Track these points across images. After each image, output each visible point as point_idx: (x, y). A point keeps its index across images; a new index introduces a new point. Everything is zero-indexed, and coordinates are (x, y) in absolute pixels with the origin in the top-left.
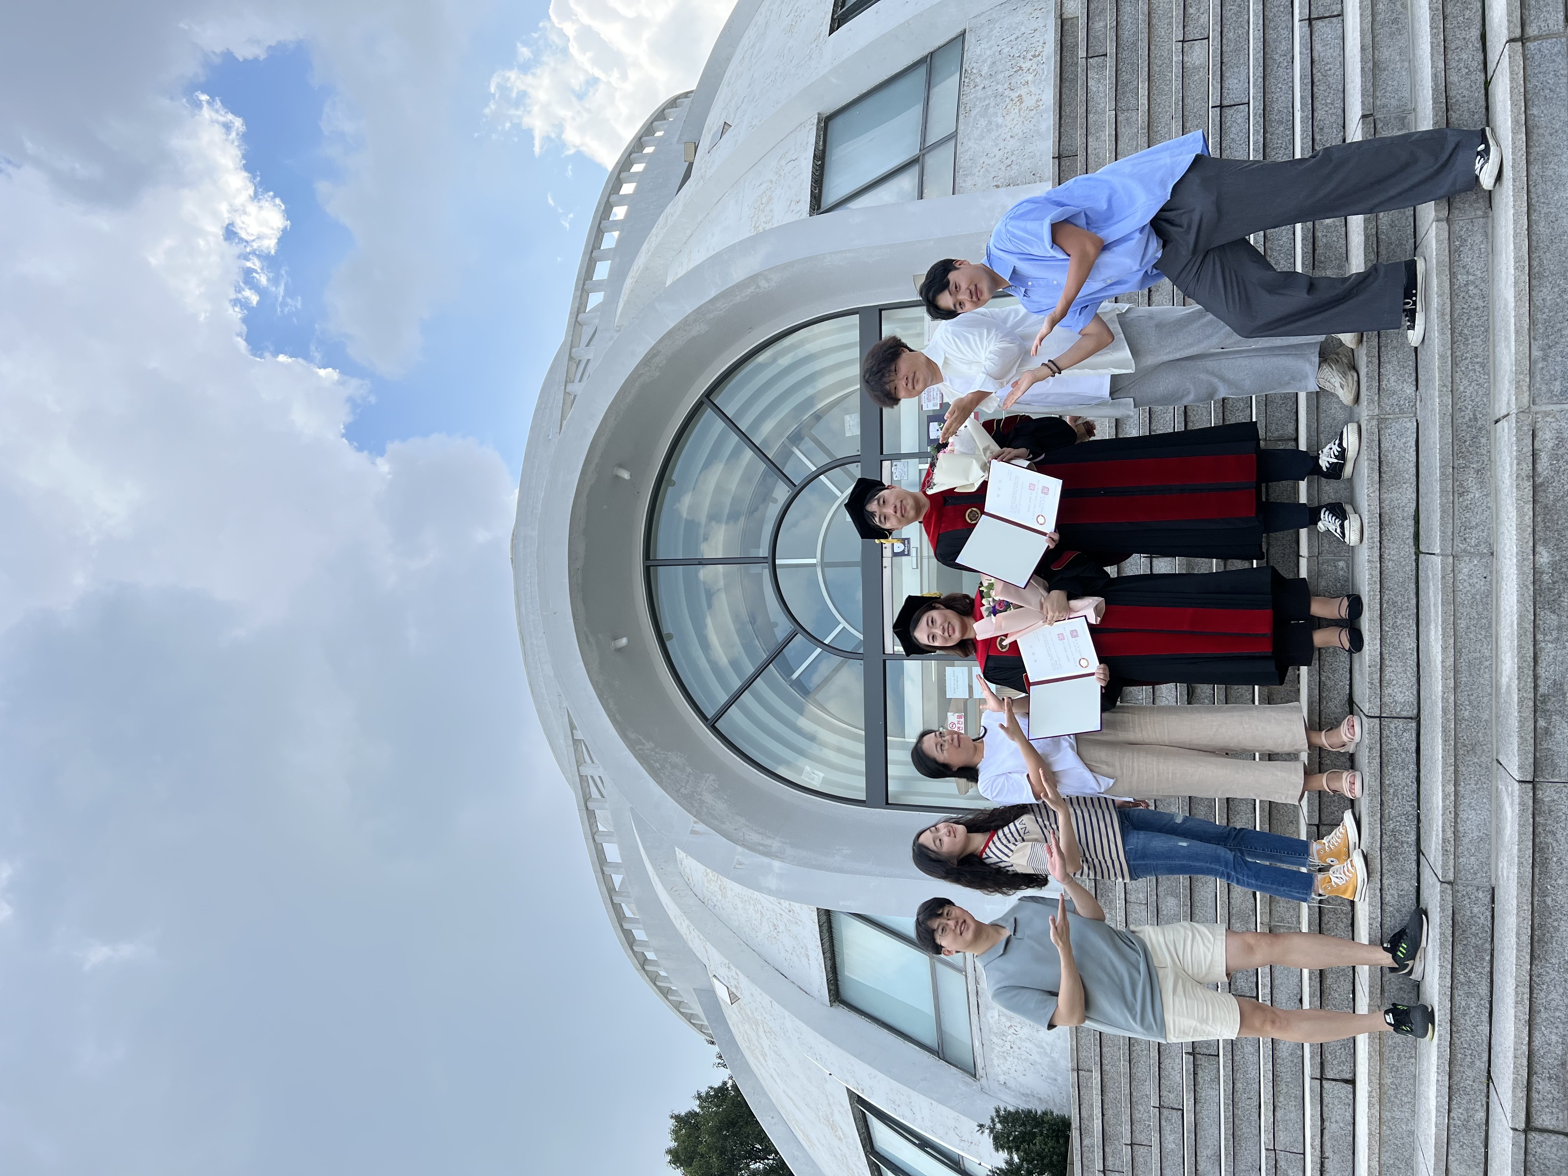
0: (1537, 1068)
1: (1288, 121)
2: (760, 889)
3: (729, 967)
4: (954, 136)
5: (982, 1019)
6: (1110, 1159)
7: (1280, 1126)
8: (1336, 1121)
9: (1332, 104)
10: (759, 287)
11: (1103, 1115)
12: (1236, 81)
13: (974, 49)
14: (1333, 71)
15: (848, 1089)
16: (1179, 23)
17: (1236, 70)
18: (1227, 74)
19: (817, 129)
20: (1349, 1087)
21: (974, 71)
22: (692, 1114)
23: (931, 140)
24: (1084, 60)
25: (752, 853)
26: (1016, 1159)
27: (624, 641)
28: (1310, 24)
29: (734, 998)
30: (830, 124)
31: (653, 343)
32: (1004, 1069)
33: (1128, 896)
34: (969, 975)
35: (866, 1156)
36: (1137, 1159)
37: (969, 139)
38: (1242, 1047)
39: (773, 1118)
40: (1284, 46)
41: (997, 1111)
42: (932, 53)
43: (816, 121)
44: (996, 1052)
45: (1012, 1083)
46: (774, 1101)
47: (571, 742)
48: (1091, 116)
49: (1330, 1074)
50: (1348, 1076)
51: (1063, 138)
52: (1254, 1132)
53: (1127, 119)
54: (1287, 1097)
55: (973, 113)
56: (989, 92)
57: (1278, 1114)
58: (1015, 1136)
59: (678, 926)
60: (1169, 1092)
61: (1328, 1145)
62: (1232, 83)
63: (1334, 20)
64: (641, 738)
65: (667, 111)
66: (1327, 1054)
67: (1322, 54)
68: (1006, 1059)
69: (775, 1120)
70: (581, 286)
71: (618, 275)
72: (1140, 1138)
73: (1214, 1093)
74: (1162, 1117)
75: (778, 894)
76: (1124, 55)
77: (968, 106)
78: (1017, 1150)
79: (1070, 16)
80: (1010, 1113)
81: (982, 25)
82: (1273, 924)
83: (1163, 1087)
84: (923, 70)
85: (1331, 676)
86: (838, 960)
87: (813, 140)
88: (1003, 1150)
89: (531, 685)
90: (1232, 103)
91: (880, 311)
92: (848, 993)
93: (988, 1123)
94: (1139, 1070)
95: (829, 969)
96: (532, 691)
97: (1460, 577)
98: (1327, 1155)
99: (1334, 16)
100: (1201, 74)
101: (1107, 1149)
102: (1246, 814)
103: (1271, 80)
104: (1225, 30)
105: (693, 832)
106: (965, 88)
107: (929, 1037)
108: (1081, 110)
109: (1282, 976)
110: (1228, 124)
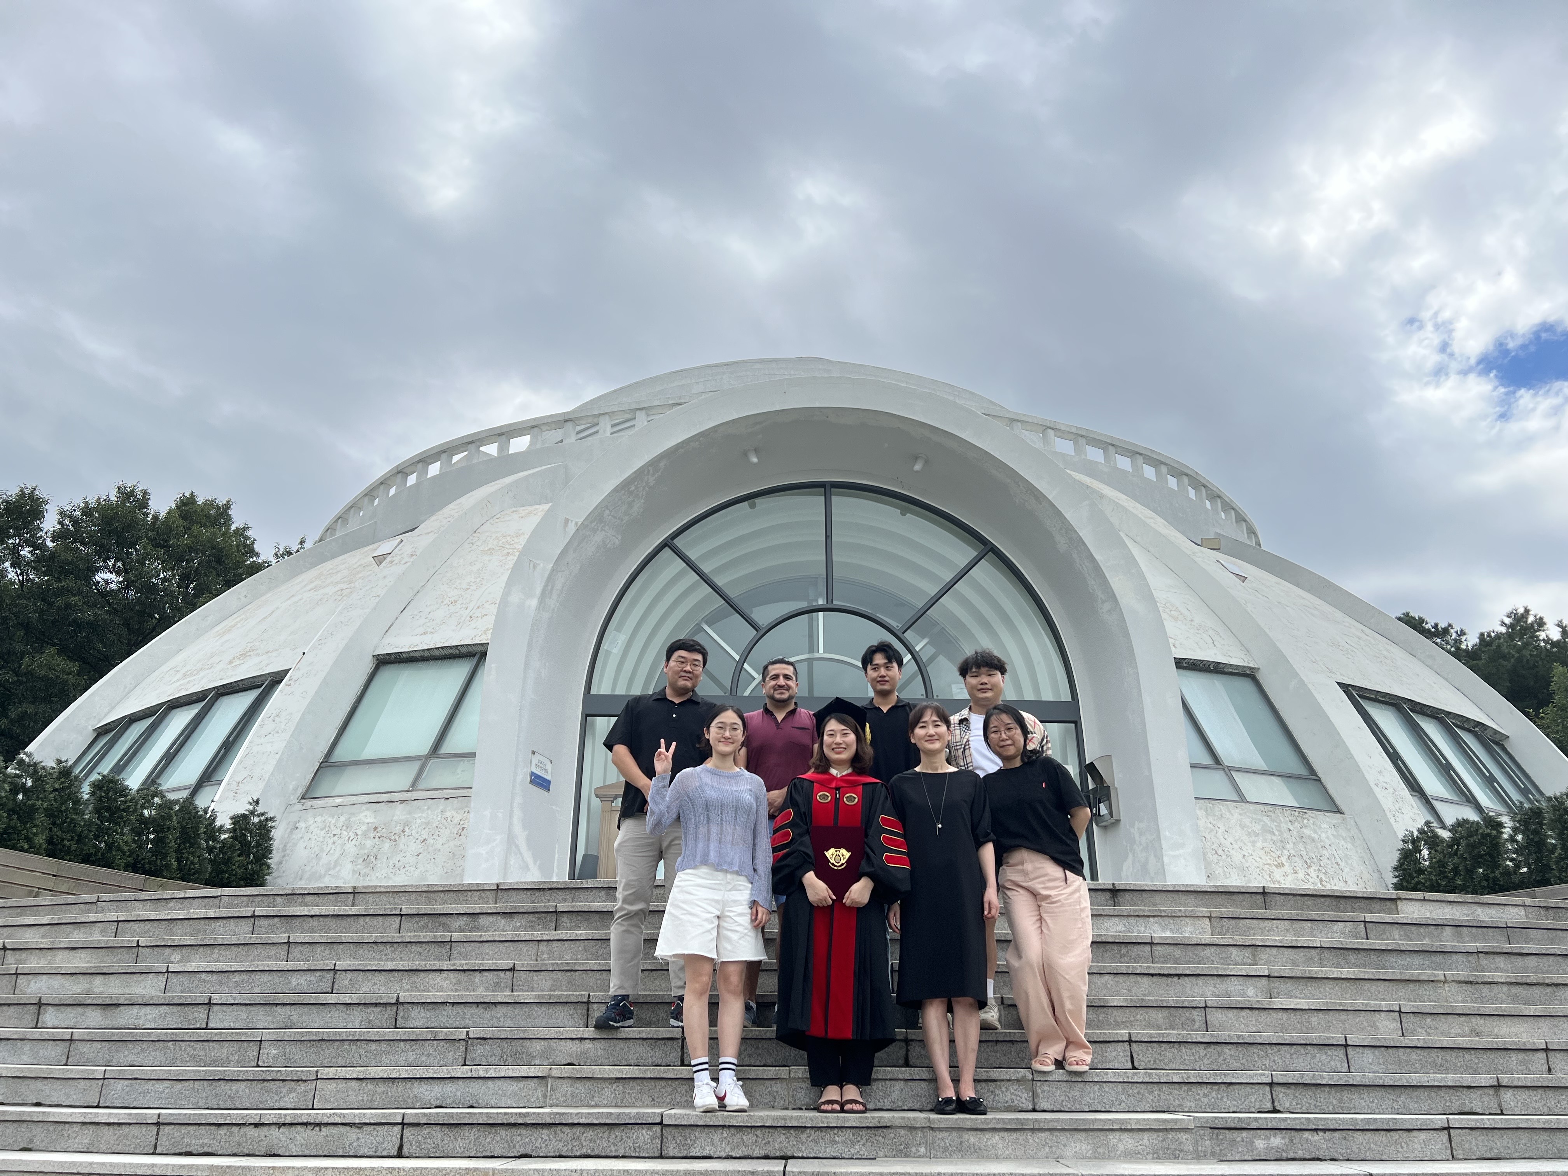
1: (1342, 1108)
2: (509, 584)
3: (412, 555)
4: (1243, 799)
5: (364, 807)
6: (266, 923)
7: (341, 1085)
8: (358, 1139)
9: (1369, 1149)
10: (1103, 602)
11: (312, 916)
12: (1370, 1060)
13: (1326, 822)
14: (1400, 1150)
15: (289, 670)
16: (1417, 1008)
17: (1381, 1061)
18: (1377, 1052)
19: (1244, 667)
20: (394, 1152)
21: (1305, 821)
22: (229, 518)
23: (1237, 777)
24: (1363, 919)
25: (545, 579)
26: (224, 836)
27: (755, 460)
28: (1444, 1129)
29: (379, 559)
30: (1249, 680)
31: (1050, 498)
32: (312, 827)
33: (545, 943)
34: (409, 794)
35: (214, 688)
36: (274, 948)
37: (1240, 814)
38: (413, 1051)
39: (246, 596)
40: (1413, 1106)
41: (272, 819)
42: (1320, 780)
43: (1252, 665)
44: (330, 819)
45: (297, 835)
46: (264, 598)
47: (633, 406)
48: (1309, 924)
49: (407, 1132)
50: (405, 1151)
51: (1283, 897)
52: (325, 1061)
53: (1312, 959)
54: (371, 1093)
55: (1265, 819)
56: (1286, 835)
57: (354, 1083)
58: (246, 836)
59: (451, 506)
60: (351, 980)
61: (334, 1130)
62: (1369, 1056)
63: (1449, 1152)
64: (660, 473)
65: (1244, 524)
66: (428, 1130)
67: (1416, 1141)
68: (322, 830)
69: (243, 599)
70: (1081, 433)
71: (1091, 470)
72: (296, 951)
73: (357, 1025)
74: (324, 973)
75: (504, 601)
76: (1374, 957)
77: (1273, 815)
78: (232, 837)
79: (1399, 907)
80: (269, 831)
81: (1349, 830)
82: (550, 1080)
83: (356, 973)
84: (1302, 771)
85: (811, 1138)
86: (420, 664)
87: (1234, 662)
88: (231, 824)
89: (683, 371)
90: (1350, 1057)
91: (1075, 723)
92: (387, 673)
93: (260, 809)
94: (366, 952)
95: (412, 654)
96: (676, 372)
98: (324, 1129)
99: (1452, 1152)
100: (1369, 1028)
101: (276, 920)
102: (652, 1057)
103: (1380, 1093)
104: (1419, 1051)
105: (567, 521)
106: (1289, 812)
107: (341, 754)
108: (1314, 915)
109: (497, 1089)
110: (1329, 1052)
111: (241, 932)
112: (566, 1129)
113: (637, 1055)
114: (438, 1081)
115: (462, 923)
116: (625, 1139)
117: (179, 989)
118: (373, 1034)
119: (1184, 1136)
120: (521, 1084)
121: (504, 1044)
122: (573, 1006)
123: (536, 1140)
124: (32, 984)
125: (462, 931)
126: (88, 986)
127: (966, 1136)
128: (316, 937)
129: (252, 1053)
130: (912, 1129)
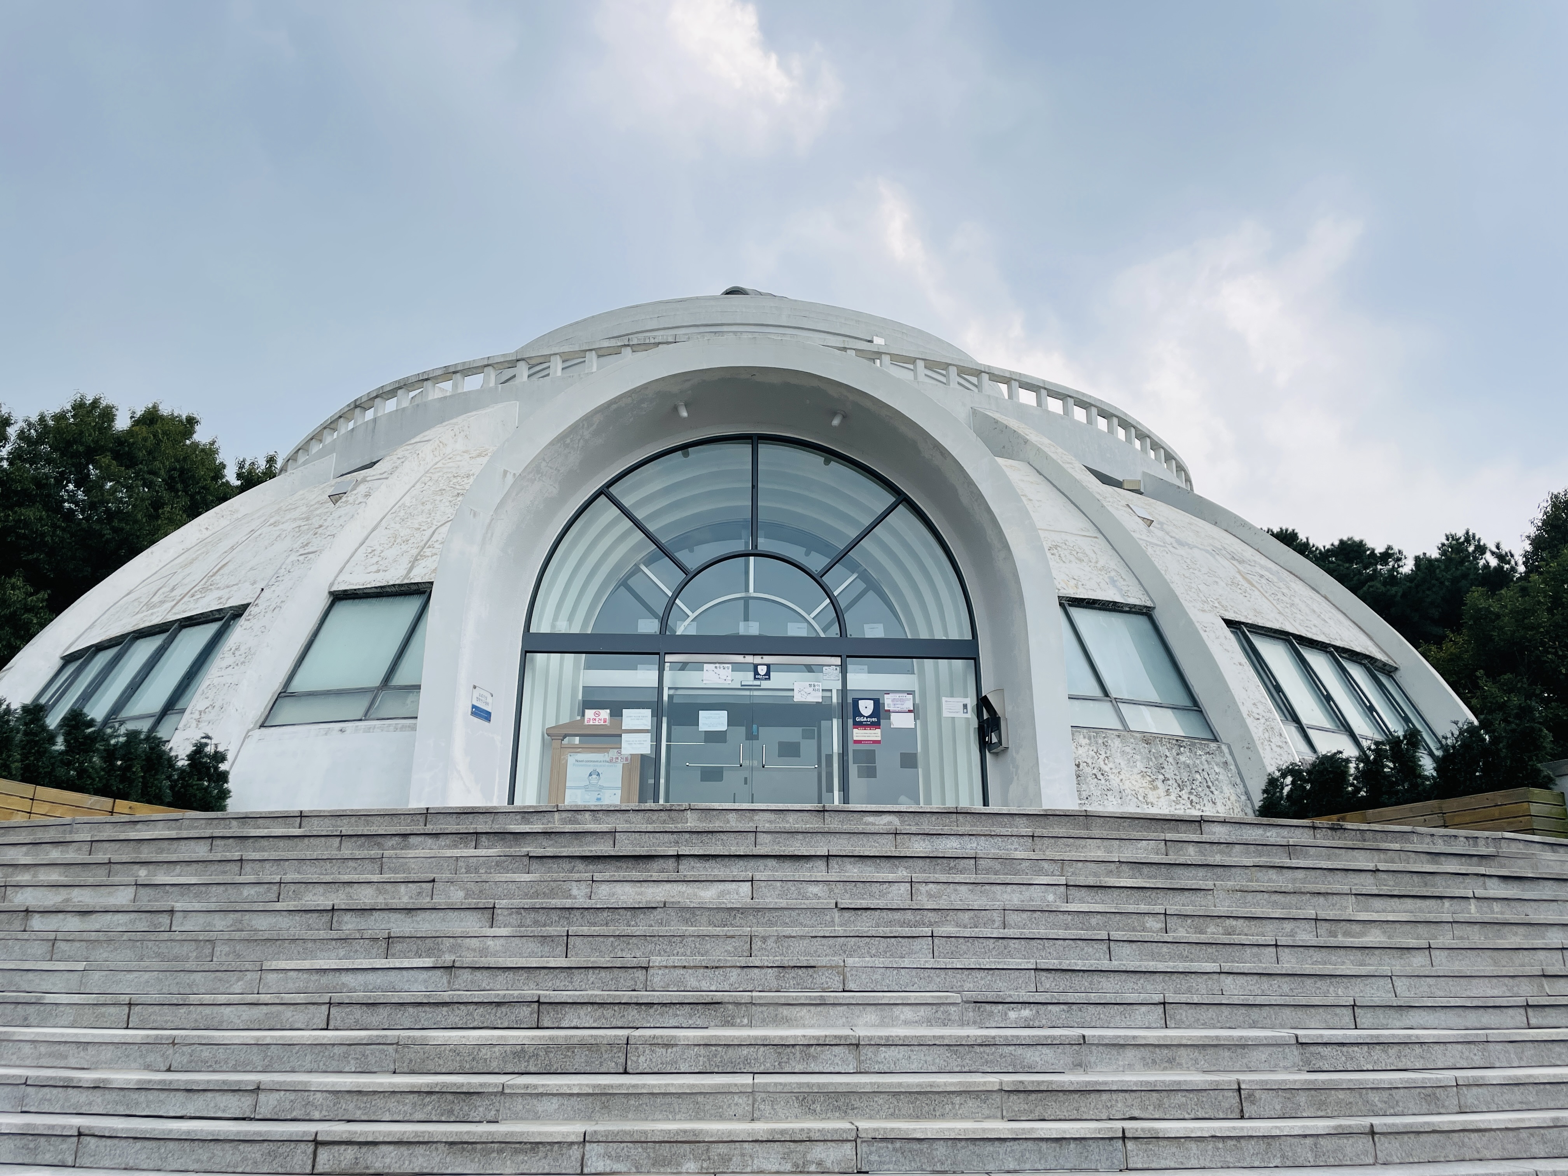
0: (364, 1149)
1: (1090, 987)
3: (366, 495)
4: (1126, 728)
6: (223, 843)
7: (282, 975)
8: (294, 1015)
9: (1099, 1018)
11: (263, 837)
12: (1129, 951)
14: (1123, 1018)
15: (250, 604)
16: (1181, 911)
17: (1137, 953)
18: (1134, 945)
19: (1141, 605)
20: (322, 1025)
21: (1184, 749)
23: (1124, 709)
24: (1165, 838)
27: (684, 414)
28: (1161, 1003)
29: (335, 498)
30: (1145, 617)
34: (361, 723)
36: (229, 864)
37: (1122, 742)
38: (344, 947)
42: (1201, 711)
43: (1148, 604)
47: (583, 347)
48: (1117, 842)
49: (334, 1010)
50: (331, 1024)
51: (1103, 819)
53: (1112, 870)
55: (1144, 746)
56: (1163, 761)
57: (292, 974)
60: (294, 891)
62: (1127, 949)
63: (1163, 1021)
65: (1174, 463)
66: (350, 1008)
67: (1137, 1012)
70: (1014, 377)
72: (247, 867)
74: (271, 885)
79: (1203, 828)
81: (1223, 757)
84: (1188, 703)
86: (374, 600)
87: (1131, 600)
90: (1111, 949)
91: (974, 659)
92: (344, 610)
95: (365, 591)
97: (736, 1097)
100: (1138, 926)
101: (231, 840)
103: (1124, 976)
106: (1167, 740)
107: (298, 685)
108: (1124, 835)
110: (1095, 946)
111: (201, 851)
112: (462, 1007)
113: (529, 950)
114: (362, 972)
115: (395, 843)
116: (509, 1013)
117: (147, 899)
118: (310, 934)
119: (953, 1009)
120: (430, 973)
121: (419, 942)
122: (480, 912)
123: (437, 1015)
124: (19, 895)
125: (395, 849)
126: (66, 897)
127: (780, 1009)
128: (266, 855)
129: (208, 951)
130: (737, 1004)
